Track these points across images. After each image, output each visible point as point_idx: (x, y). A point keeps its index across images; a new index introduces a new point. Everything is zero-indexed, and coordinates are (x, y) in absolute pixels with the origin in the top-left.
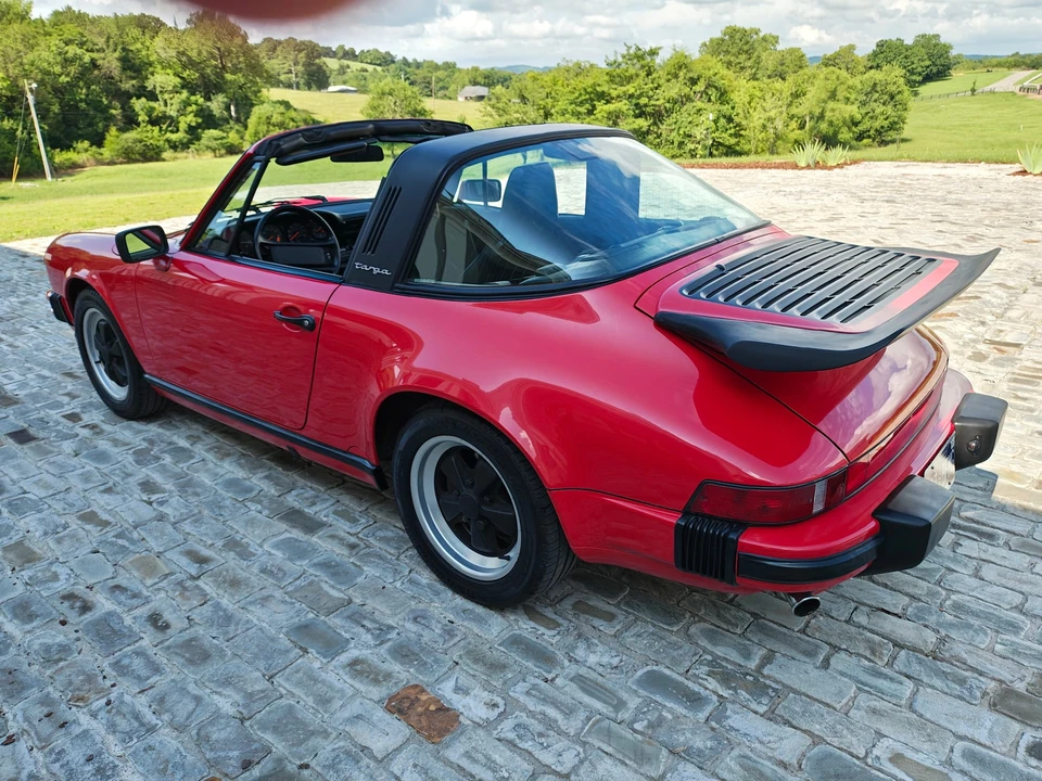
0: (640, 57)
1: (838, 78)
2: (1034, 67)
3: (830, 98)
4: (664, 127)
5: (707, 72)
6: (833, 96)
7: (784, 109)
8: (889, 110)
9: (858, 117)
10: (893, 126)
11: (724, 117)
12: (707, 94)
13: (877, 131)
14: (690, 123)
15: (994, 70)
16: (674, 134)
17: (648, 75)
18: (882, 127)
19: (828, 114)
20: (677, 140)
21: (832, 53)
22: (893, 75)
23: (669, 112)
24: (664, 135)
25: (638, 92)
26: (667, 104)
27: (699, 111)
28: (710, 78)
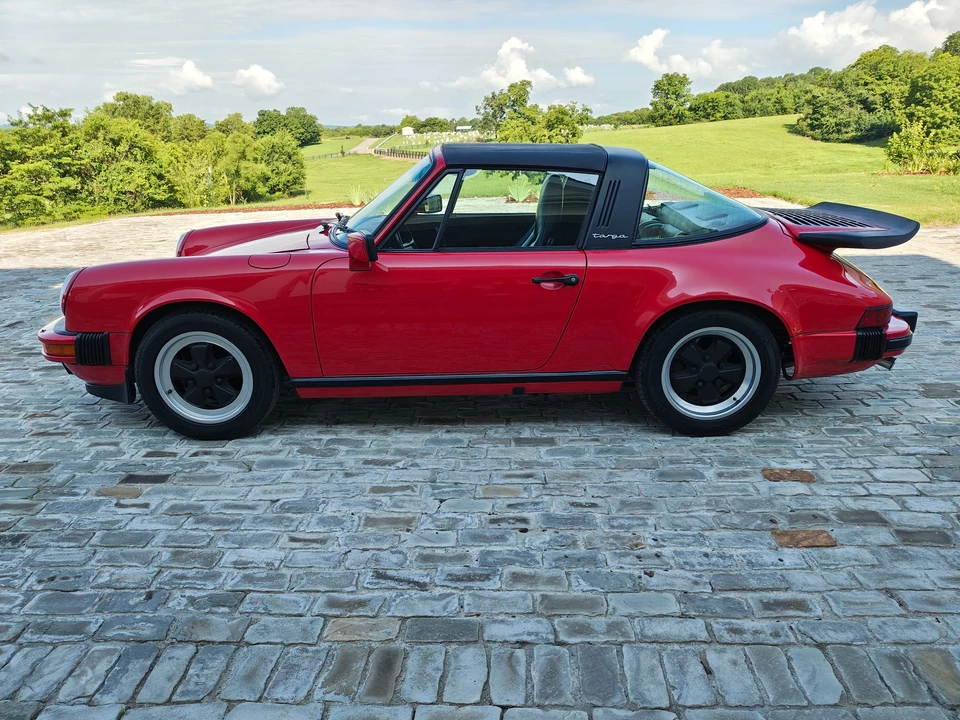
0: (49, 118)
1: (244, 141)
2: (376, 136)
3: (240, 158)
4: (95, 185)
5: (126, 134)
6: (243, 156)
7: (210, 166)
8: (289, 166)
9: (269, 173)
10: (295, 181)
11: (155, 174)
12: (132, 154)
13: (285, 184)
14: (121, 181)
15: (351, 137)
16: (107, 191)
17: (63, 136)
18: (288, 181)
19: (243, 172)
20: (112, 196)
21: (223, 120)
22: (285, 138)
23: (98, 170)
24: (96, 192)
25: (57, 152)
26: (92, 164)
27: (128, 169)
28: (131, 139)
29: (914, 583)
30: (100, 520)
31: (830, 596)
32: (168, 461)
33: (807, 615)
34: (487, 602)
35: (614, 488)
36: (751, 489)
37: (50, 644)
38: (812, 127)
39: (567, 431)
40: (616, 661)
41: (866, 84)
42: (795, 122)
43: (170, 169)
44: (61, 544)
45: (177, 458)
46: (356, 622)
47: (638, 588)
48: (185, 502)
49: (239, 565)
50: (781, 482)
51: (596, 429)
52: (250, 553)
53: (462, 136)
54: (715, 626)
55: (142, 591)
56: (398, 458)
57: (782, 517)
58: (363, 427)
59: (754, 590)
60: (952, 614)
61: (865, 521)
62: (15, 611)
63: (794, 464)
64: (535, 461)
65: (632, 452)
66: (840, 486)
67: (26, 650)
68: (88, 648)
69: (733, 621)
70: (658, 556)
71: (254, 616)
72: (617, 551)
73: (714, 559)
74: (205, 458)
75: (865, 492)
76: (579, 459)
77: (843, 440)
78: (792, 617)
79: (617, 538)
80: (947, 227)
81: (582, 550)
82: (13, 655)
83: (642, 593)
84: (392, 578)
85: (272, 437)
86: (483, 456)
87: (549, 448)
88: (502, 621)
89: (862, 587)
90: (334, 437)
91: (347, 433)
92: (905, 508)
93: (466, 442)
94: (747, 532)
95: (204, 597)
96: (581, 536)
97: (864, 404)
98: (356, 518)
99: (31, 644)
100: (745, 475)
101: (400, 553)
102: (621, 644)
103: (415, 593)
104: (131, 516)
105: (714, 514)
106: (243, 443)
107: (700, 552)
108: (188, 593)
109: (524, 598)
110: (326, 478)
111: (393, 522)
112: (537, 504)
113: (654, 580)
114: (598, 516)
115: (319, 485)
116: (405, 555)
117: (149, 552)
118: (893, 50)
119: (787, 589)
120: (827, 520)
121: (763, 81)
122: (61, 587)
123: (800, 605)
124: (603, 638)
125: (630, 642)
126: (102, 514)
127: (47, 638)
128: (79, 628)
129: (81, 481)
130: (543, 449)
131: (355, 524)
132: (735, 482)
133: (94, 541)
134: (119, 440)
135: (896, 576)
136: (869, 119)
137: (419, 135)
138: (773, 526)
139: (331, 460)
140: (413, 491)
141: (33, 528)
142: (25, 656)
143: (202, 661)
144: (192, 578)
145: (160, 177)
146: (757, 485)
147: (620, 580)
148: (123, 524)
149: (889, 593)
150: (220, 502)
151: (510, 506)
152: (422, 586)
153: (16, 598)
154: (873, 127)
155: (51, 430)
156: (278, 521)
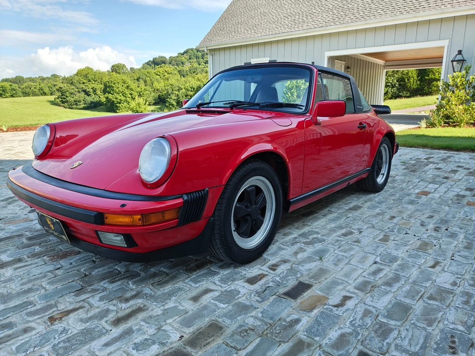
38: (63, 102)
41: (84, 83)
42: (53, 100)
118: (92, 69)
121: (28, 78)
136: (89, 99)
154: (92, 102)
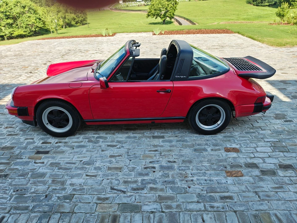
4: (18, 22)
5: (27, 4)
7: (56, 16)
8: (82, 15)
9: (75, 17)
10: (84, 20)
11: (38, 18)
12: (30, 11)
13: (80, 21)
14: (27, 21)
16: (22, 24)
17: (6, 5)
18: (82, 20)
19: (67, 17)
20: (24, 26)
23: (19, 17)
24: (19, 25)
25: (5, 11)
26: (17, 15)
27: (29, 17)
28: (29, 6)
29: (264, 189)
30: (30, 168)
31: (239, 194)
32: (49, 145)
33: (232, 201)
34: (143, 198)
35: (181, 155)
36: (221, 155)
37: (19, 214)
39: (168, 133)
40: (178, 218)
43: (43, 16)
44: (19, 177)
45: (51, 144)
46: (105, 205)
47: (186, 192)
48: (55, 161)
49: (72, 185)
50: (230, 153)
51: (177, 132)
52: (75, 181)
53: (139, 3)
54: (206, 205)
55: (44, 194)
56: (117, 144)
57: (229, 166)
58: (107, 132)
59: (218, 192)
60: (273, 200)
61: (252, 167)
62: (8, 202)
63: (234, 146)
64: (158, 145)
65: (186, 141)
66: (246, 154)
67: (12, 216)
68: (30, 215)
69: (212, 203)
70: (192, 180)
71: (77, 203)
72: (180, 179)
73: (208, 181)
74: (60, 144)
75: (254, 156)
76: (171, 144)
77: (249, 136)
78: (228, 202)
79: (181, 174)
80: (291, 47)
81: (170, 179)
82: (9, 217)
83: (187, 194)
84: (116, 189)
85: (80, 136)
86: (143, 143)
87: (162, 139)
88: (147, 205)
89: (249, 191)
90: (98, 136)
91: (102, 134)
92: (264, 162)
93: (138, 137)
94: (218, 172)
95: (62, 196)
96: (171, 173)
97: (257, 122)
98: (105, 167)
99: (13, 214)
100: (219, 150)
101: (118, 180)
102: (180, 212)
103: (122, 195)
104: (39, 167)
105: (209, 164)
106: (71, 138)
107: (204, 179)
108: (57, 195)
109: (153, 196)
110: (96, 152)
111: (116, 168)
112: (158, 161)
113: (191, 189)
114: (176, 165)
115: (94, 154)
116: (119, 181)
117: (45, 180)
119: (227, 192)
120: (241, 167)
122: (20, 193)
123: (230, 198)
124: (175, 210)
125: (182, 211)
126: (31, 166)
127: (18, 212)
128: (26, 208)
129: (24, 153)
130: (161, 140)
131: (105, 169)
132: (216, 153)
133: (29, 176)
134: (34, 137)
135: (259, 187)
137: (125, 3)
138: (226, 169)
139: (97, 145)
140: (122, 157)
141: (10, 172)
142: (12, 218)
143: (62, 219)
144: (58, 190)
145: (40, 19)
146: (222, 153)
147: (180, 189)
148: (37, 170)
149: (256, 193)
150: (65, 161)
151: (150, 162)
152: (124, 192)
153: (8, 197)
155: (12, 133)
156: (82, 168)
